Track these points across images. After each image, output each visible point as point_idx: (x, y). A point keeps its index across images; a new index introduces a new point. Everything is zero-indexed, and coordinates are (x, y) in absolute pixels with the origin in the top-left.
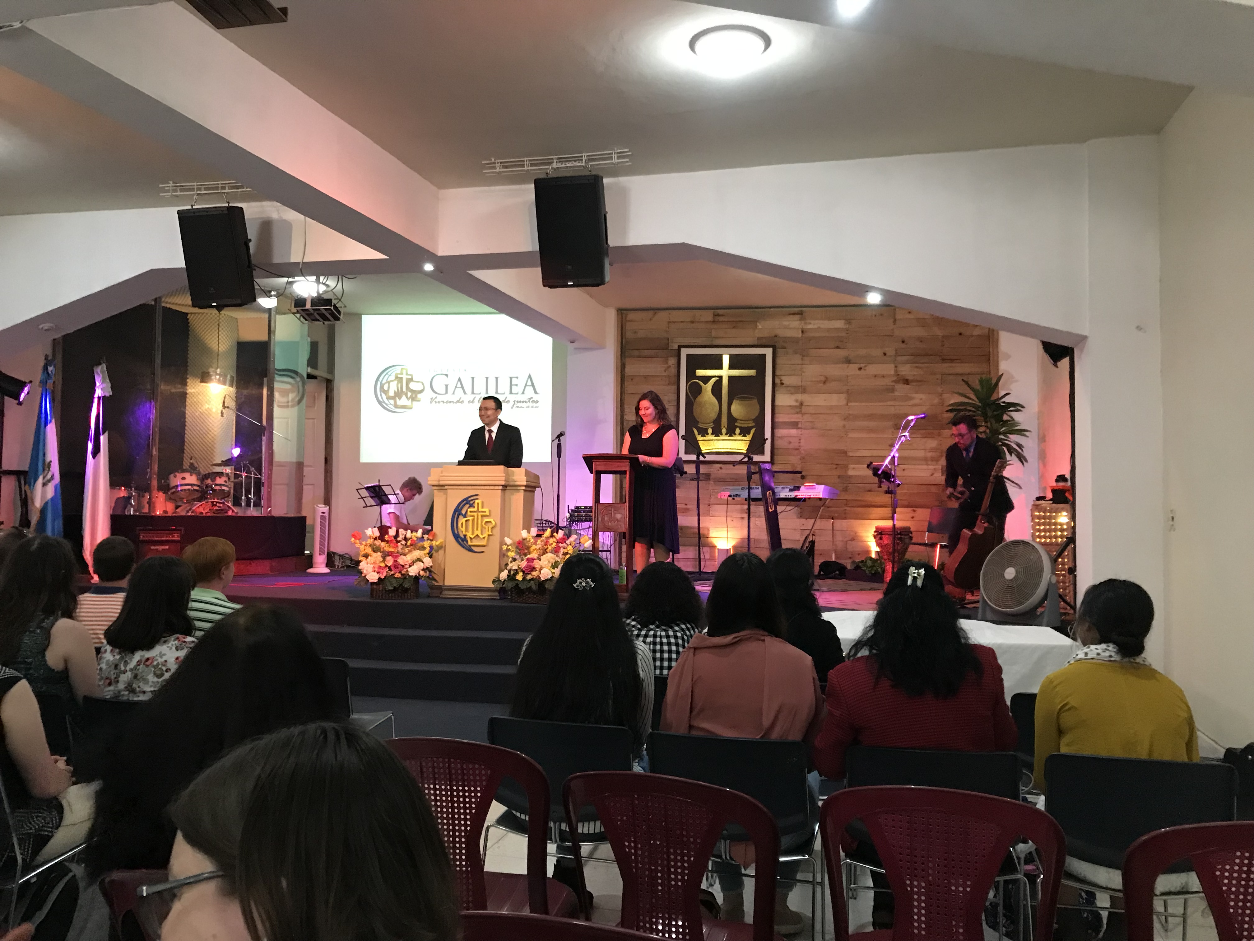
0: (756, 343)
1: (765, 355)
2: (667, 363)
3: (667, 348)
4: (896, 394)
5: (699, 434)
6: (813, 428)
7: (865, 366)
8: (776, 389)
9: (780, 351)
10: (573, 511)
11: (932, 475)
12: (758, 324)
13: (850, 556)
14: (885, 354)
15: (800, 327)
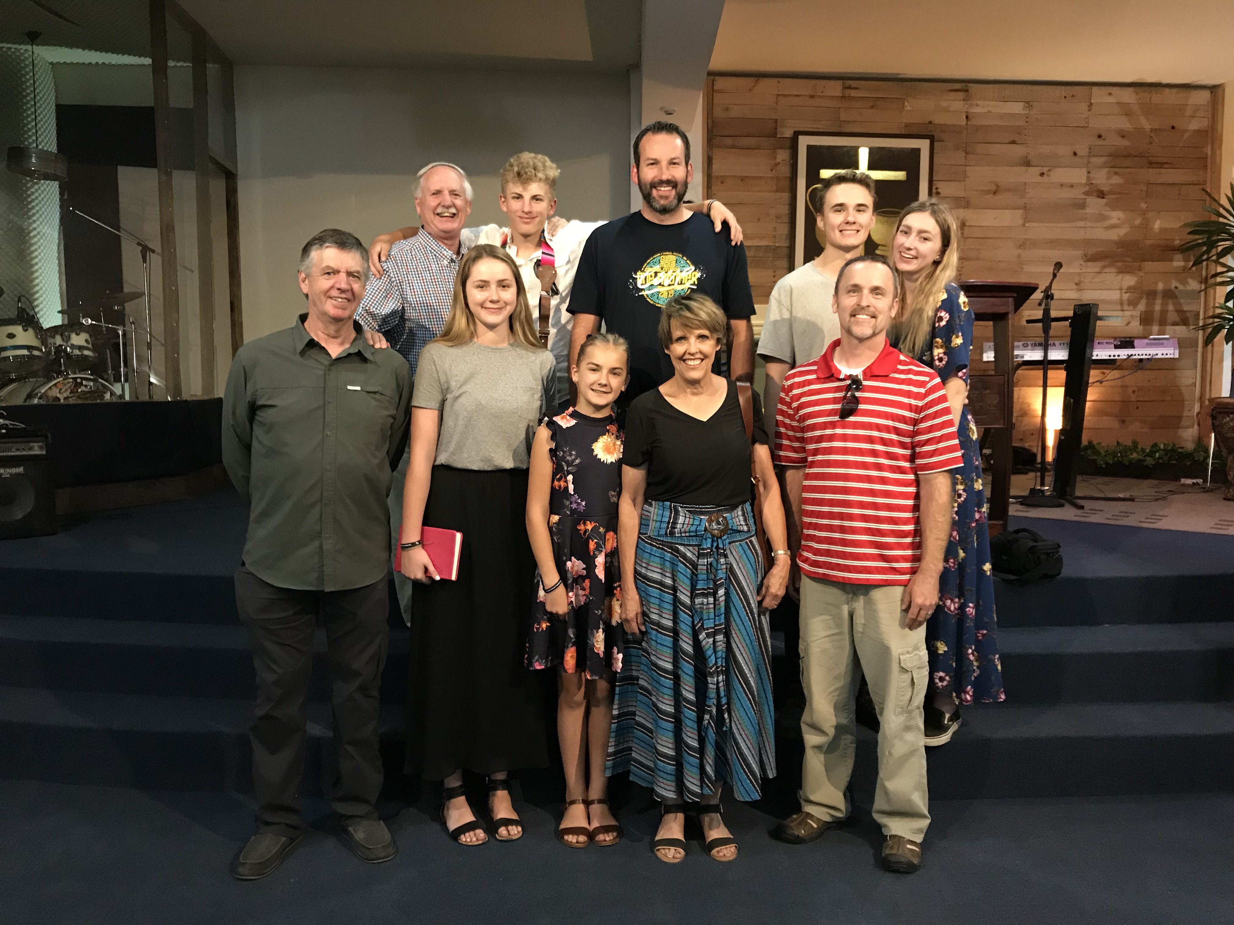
0: (905, 132)
1: (919, 150)
3: (775, 136)
4: (1088, 210)
7: (1049, 170)
9: (938, 145)
12: (906, 104)
14: (1075, 154)
15: (965, 110)
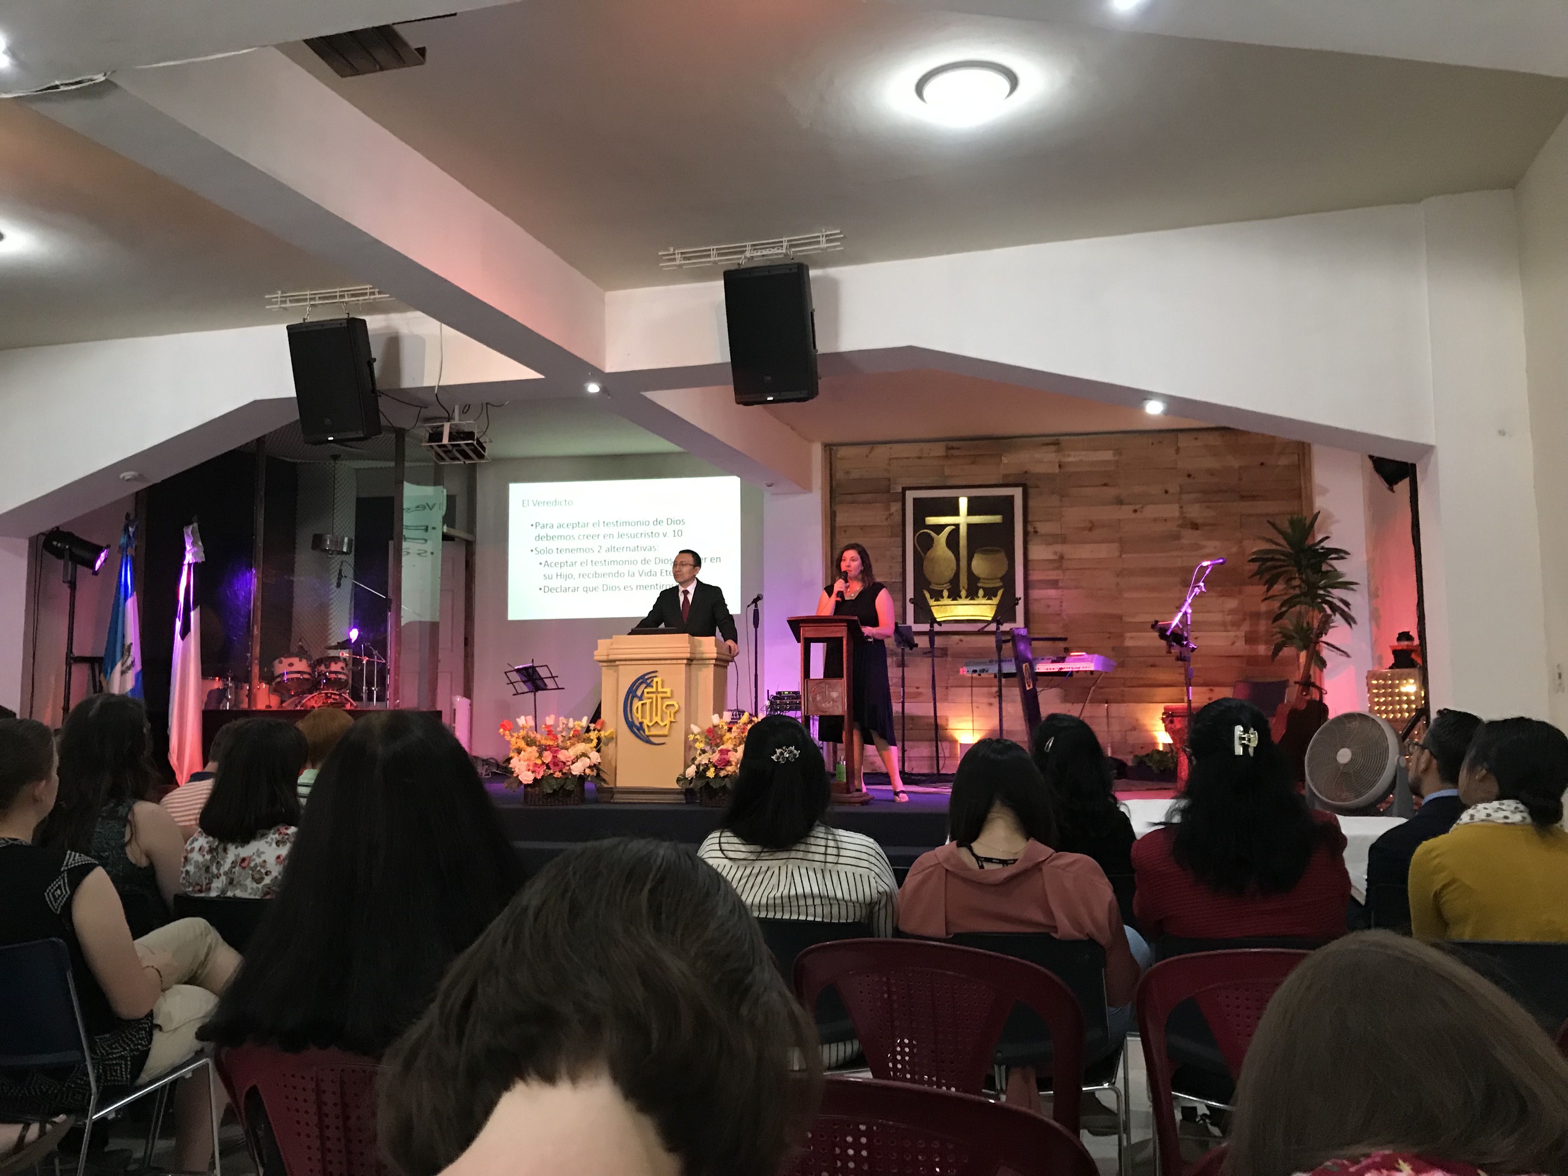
0: (1001, 482)
1: (1012, 497)
2: (889, 510)
3: (888, 491)
4: (1184, 541)
5: (931, 598)
6: (1076, 588)
7: (1142, 508)
8: (1029, 538)
9: (1032, 491)
10: (774, 697)
11: (1233, 643)
12: (1003, 458)
13: (1130, 750)
14: (1166, 492)
15: (1058, 460)
